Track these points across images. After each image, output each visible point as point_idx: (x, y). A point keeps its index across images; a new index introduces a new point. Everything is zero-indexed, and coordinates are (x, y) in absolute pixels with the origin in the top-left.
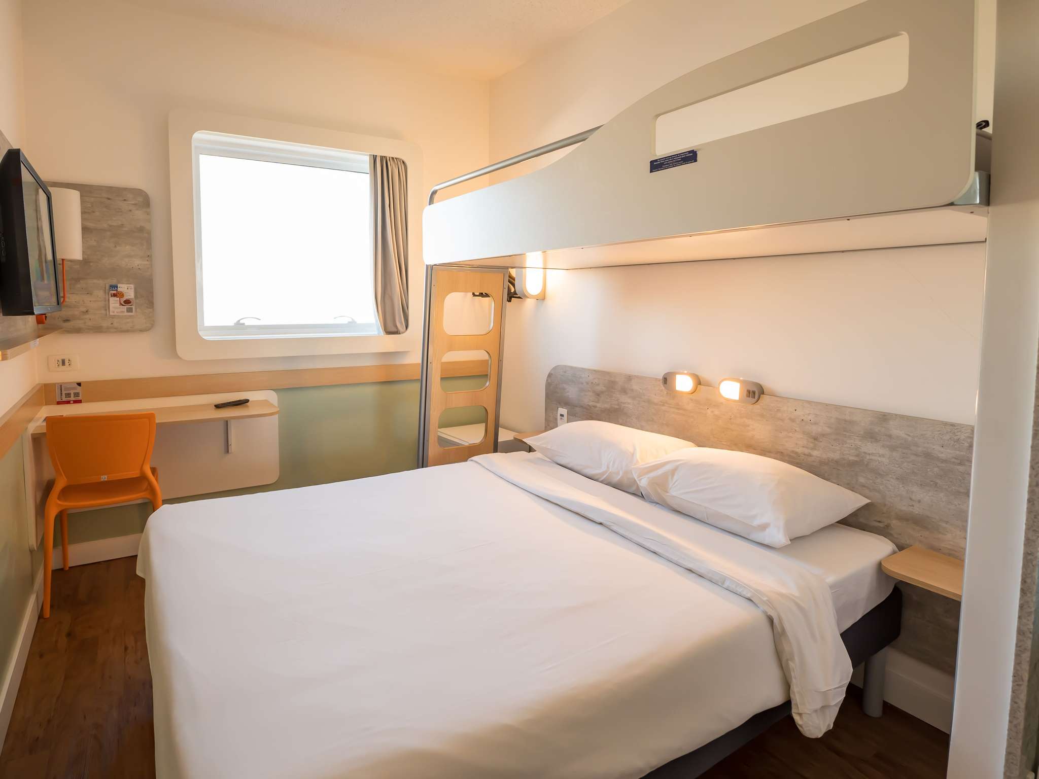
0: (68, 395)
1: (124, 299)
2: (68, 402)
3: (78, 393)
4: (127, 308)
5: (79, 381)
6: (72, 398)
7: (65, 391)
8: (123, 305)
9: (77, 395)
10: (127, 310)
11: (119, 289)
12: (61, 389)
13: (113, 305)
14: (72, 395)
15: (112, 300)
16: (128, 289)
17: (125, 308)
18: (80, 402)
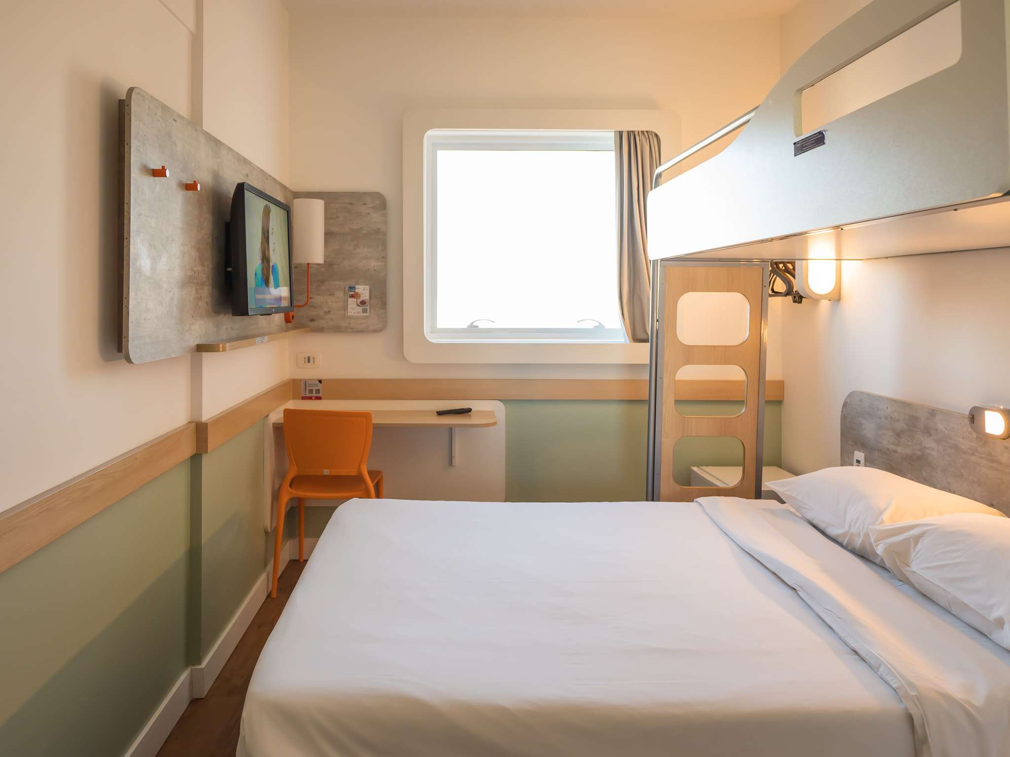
0: (311, 391)
1: (359, 300)
2: (310, 398)
3: (319, 390)
4: (363, 309)
5: (320, 378)
6: (314, 394)
7: (309, 387)
8: (359, 306)
9: (318, 391)
10: (362, 311)
11: (357, 291)
12: (306, 385)
13: (351, 306)
14: (314, 391)
15: (351, 300)
16: (364, 290)
17: (360, 309)
18: (319, 398)
